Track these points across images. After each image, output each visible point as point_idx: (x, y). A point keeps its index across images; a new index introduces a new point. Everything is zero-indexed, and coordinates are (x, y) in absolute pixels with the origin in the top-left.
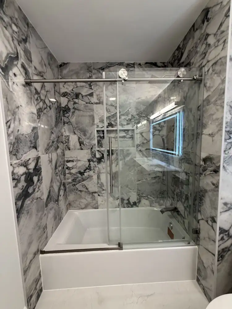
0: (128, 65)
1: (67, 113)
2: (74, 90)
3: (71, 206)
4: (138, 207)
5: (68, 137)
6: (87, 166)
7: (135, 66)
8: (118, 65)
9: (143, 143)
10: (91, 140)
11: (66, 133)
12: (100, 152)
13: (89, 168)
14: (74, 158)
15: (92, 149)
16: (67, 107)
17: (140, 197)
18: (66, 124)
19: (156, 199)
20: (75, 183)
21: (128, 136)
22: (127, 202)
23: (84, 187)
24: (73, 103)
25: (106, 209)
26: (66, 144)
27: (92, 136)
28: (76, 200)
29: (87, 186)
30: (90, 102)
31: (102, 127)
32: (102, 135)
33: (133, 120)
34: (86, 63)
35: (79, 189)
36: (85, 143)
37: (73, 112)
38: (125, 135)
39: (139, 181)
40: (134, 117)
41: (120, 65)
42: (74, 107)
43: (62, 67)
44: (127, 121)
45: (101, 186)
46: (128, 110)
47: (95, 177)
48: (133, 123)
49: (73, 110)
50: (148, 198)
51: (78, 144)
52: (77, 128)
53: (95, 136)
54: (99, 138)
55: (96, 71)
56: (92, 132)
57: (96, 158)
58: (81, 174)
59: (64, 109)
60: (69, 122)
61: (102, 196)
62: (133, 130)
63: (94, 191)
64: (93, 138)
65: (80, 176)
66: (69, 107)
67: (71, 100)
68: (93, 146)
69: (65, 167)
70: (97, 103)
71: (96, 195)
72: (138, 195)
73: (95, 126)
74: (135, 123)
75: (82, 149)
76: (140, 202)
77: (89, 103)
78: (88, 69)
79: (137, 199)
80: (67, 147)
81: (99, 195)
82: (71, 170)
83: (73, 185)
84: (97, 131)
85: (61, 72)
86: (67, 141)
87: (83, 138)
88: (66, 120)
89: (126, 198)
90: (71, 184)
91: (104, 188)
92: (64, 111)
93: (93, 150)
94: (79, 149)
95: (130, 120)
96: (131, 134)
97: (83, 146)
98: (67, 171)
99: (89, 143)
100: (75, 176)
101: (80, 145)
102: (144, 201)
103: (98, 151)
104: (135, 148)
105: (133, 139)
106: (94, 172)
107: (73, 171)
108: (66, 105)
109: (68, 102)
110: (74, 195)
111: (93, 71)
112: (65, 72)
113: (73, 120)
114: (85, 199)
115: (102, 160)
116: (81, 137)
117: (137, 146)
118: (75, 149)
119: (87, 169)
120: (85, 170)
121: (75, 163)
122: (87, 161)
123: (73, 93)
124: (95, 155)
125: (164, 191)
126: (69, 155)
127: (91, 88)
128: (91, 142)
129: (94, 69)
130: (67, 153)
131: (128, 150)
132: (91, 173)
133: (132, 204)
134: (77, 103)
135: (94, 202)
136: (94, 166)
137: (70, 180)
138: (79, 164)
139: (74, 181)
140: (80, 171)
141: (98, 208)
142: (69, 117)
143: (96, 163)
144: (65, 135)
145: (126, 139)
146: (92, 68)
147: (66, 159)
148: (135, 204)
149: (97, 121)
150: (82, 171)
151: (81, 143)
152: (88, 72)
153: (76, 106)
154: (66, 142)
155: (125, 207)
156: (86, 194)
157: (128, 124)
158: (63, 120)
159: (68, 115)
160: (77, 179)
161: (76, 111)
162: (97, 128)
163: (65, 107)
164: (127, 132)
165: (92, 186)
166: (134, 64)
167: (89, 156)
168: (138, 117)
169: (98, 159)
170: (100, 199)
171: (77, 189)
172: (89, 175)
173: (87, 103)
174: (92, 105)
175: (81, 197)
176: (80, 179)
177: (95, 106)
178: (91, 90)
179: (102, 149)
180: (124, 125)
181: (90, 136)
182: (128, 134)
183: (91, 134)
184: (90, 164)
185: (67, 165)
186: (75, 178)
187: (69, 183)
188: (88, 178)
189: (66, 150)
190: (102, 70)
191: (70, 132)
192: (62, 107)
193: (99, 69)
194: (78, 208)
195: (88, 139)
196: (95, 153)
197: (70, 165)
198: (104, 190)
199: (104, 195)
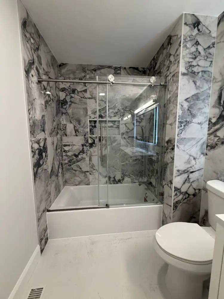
0: (115, 68)
1: (65, 106)
2: (71, 86)
3: (67, 183)
4: (122, 183)
5: (65, 125)
6: (81, 149)
7: (121, 69)
8: (107, 67)
9: (127, 132)
10: (84, 128)
11: (63, 122)
12: (92, 138)
13: (83, 151)
14: (70, 143)
15: (85, 135)
16: (65, 100)
17: (124, 175)
18: (64, 115)
19: (136, 177)
20: (71, 164)
21: (115, 126)
22: (113, 179)
23: (78, 167)
24: (70, 97)
25: (97, 185)
26: (63, 131)
27: (86, 125)
28: (71, 178)
29: (80, 166)
30: (85, 96)
31: (93, 118)
32: (93, 125)
33: (118, 113)
34: (81, 65)
35: (74, 169)
36: (79, 130)
37: (70, 105)
38: (112, 125)
39: (123, 162)
40: (120, 111)
41: (109, 68)
42: (71, 101)
43: (61, 67)
44: (114, 113)
45: (93, 166)
46: (115, 105)
47: (87, 159)
48: (119, 115)
49: (70, 103)
50: (130, 176)
51: (74, 132)
52: (73, 118)
53: (88, 125)
54: (91, 127)
55: (89, 72)
56: (85, 122)
57: (88, 143)
58: (77, 156)
59: (62, 102)
60: (67, 113)
61: (93, 174)
62: (119, 121)
63: (87, 170)
64: (86, 127)
65: (75, 157)
66: (66, 100)
67: (69, 95)
68: (86, 133)
69: (63, 150)
70: (89, 98)
71: (88, 174)
72: (123, 174)
73: (88, 117)
74: (120, 115)
75: (77, 136)
76: (123, 179)
77: (84, 98)
78: (83, 70)
79: (122, 177)
80: (64, 134)
81: (90, 174)
82: (67, 153)
83: (69, 165)
84: (90, 121)
85: (60, 71)
86: (64, 128)
87: (78, 127)
88: (64, 111)
89: (112, 176)
90: (67, 165)
91: (94, 168)
92: (62, 104)
93: (86, 137)
94: (74, 136)
95: (117, 113)
96: (117, 125)
97: (78, 133)
98: (64, 154)
99: (83, 130)
100: (71, 158)
101: (76, 132)
102: (126, 179)
103: (90, 137)
104: (120, 136)
105: (119, 129)
106: (87, 155)
107: (69, 154)
108: (64, 99)
109: (66, 96)
110: (70, 174)
111: (87, 72)
112: (64, 71)
113: (70, 111)
114: (79, 177)
115: (94, 145)
116: (76, 125)
117: (122, 134)
118: (71, 136)
119: (81, 152)
120: (79, 153)
121: (70, 147)
122: (81, 145)
123: (70, 89)
124: (87, 141)
125: (143, 171)
126: (65, 140)
127: (85, 86)
128: (85, 129)
129: (88, 70)
130: (64, 138)
131: (115, 137)
132: (84, 155)
133: (117, 181)
134: (73, 97)
135: (86, 179)
136: (87, 150)
137: (66, 162)
138: (75, 148)
139: (70, 162)
140: (75, 154)
141: (89, 185)
142: (66, 109)
143: (88, 148)
144: (63, 123)
145: (113, 128)
146: (86, 69)
147: (63, 144)
148: (119, 181)
149: (89, 113)
150: (77, 154)
151: (76, 131)
152: (83, 72)
153: (72, 100)
154: (64, 130)
155: (111, 184)
156: (80, 173)
157: (115, 116)
158: (62, 111)
159: (66, 107)
160: (73, 161)
161: (73, 104)
162: (90, 118)
163: (63, 101)
164: (114, 122)
165: (85, 166)
166: (120, 68)
167: (83, 142)
168: (123, 111)
169: (90, 144)
170: (91, 177)
171: (72, 169)
172: (82, 157)
173: (81, 98)
174: (86, 99)
175: (75, 175)
176: (75, 160)
177: (88, 100)
178: (85, 87)
179: (94, 136)
180: (112, 117)
181: (84, 125)
182: (115, 124)
183: (84, 123)
184: (83, 148)
185: (64, 149)
186: (71, 159)
187: (66, 164)
188: (81, 160)
189: (64, 136)
190: (94, 71)
191: (67, 121)
192: (61, 100)
193: (92, 70)
194: (73, 185)
195: (82, 127)
196: (88, 140)
197: (66, 148)
198: (94, 170)
199: (94, 174)
